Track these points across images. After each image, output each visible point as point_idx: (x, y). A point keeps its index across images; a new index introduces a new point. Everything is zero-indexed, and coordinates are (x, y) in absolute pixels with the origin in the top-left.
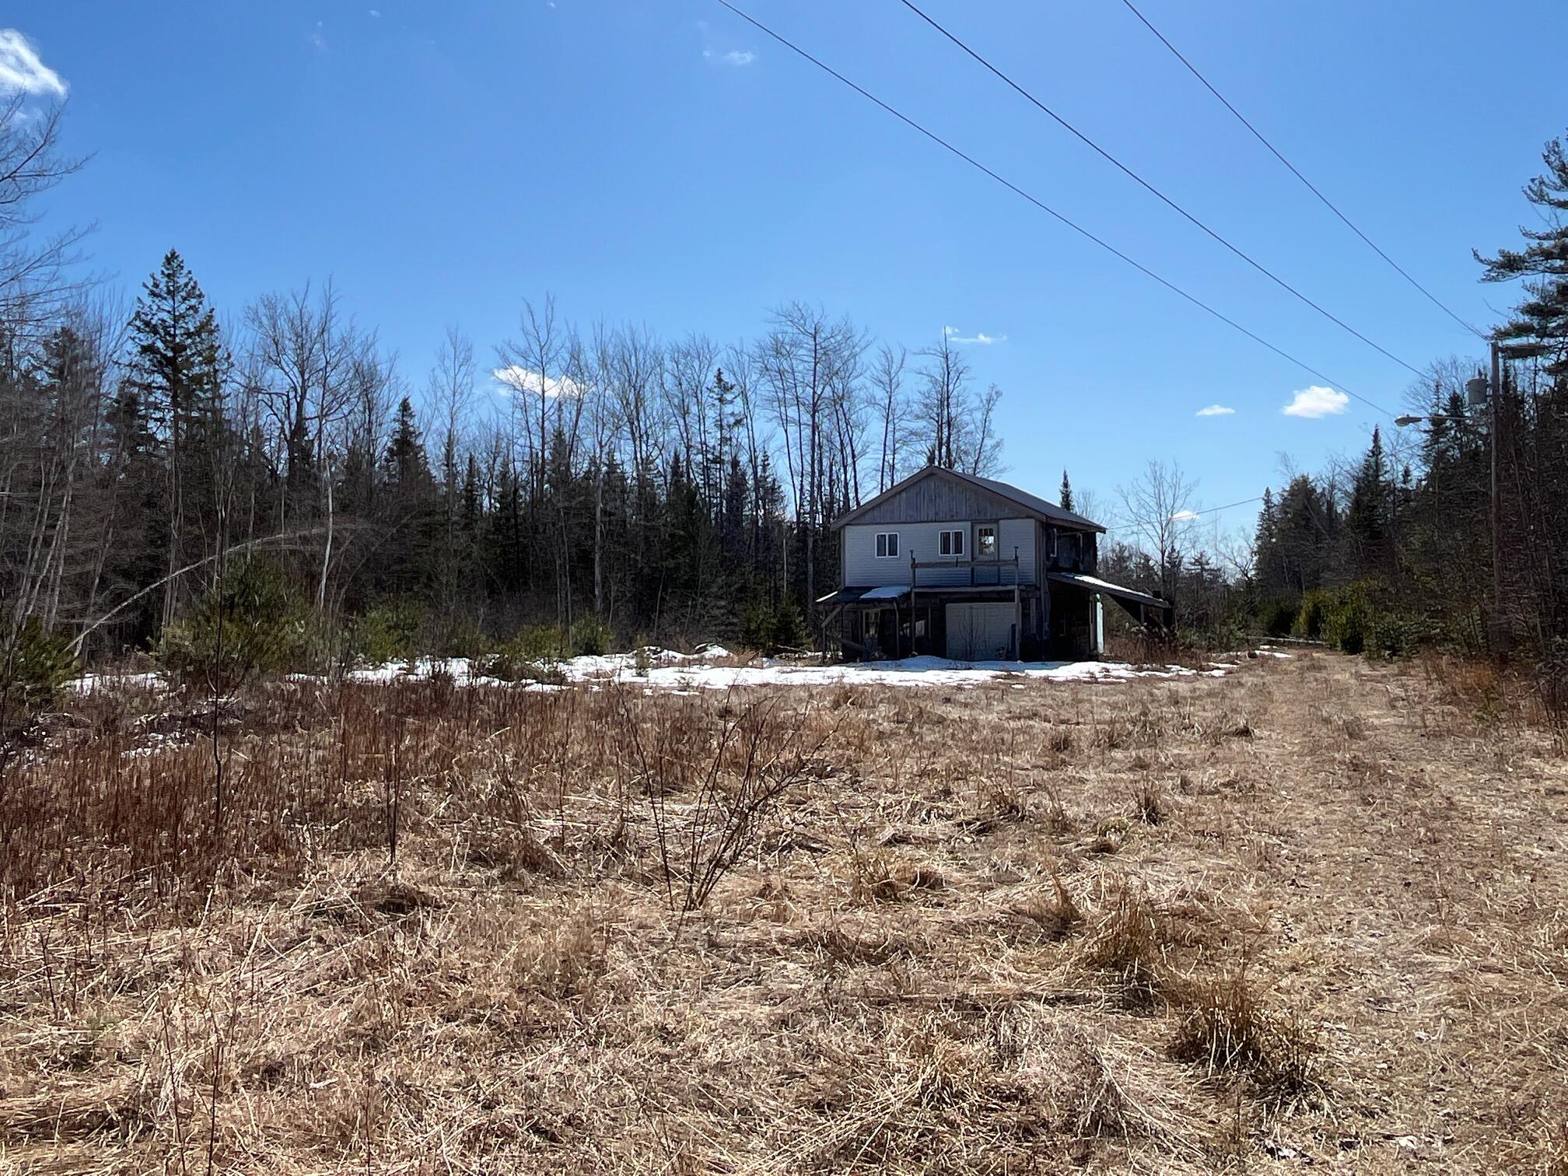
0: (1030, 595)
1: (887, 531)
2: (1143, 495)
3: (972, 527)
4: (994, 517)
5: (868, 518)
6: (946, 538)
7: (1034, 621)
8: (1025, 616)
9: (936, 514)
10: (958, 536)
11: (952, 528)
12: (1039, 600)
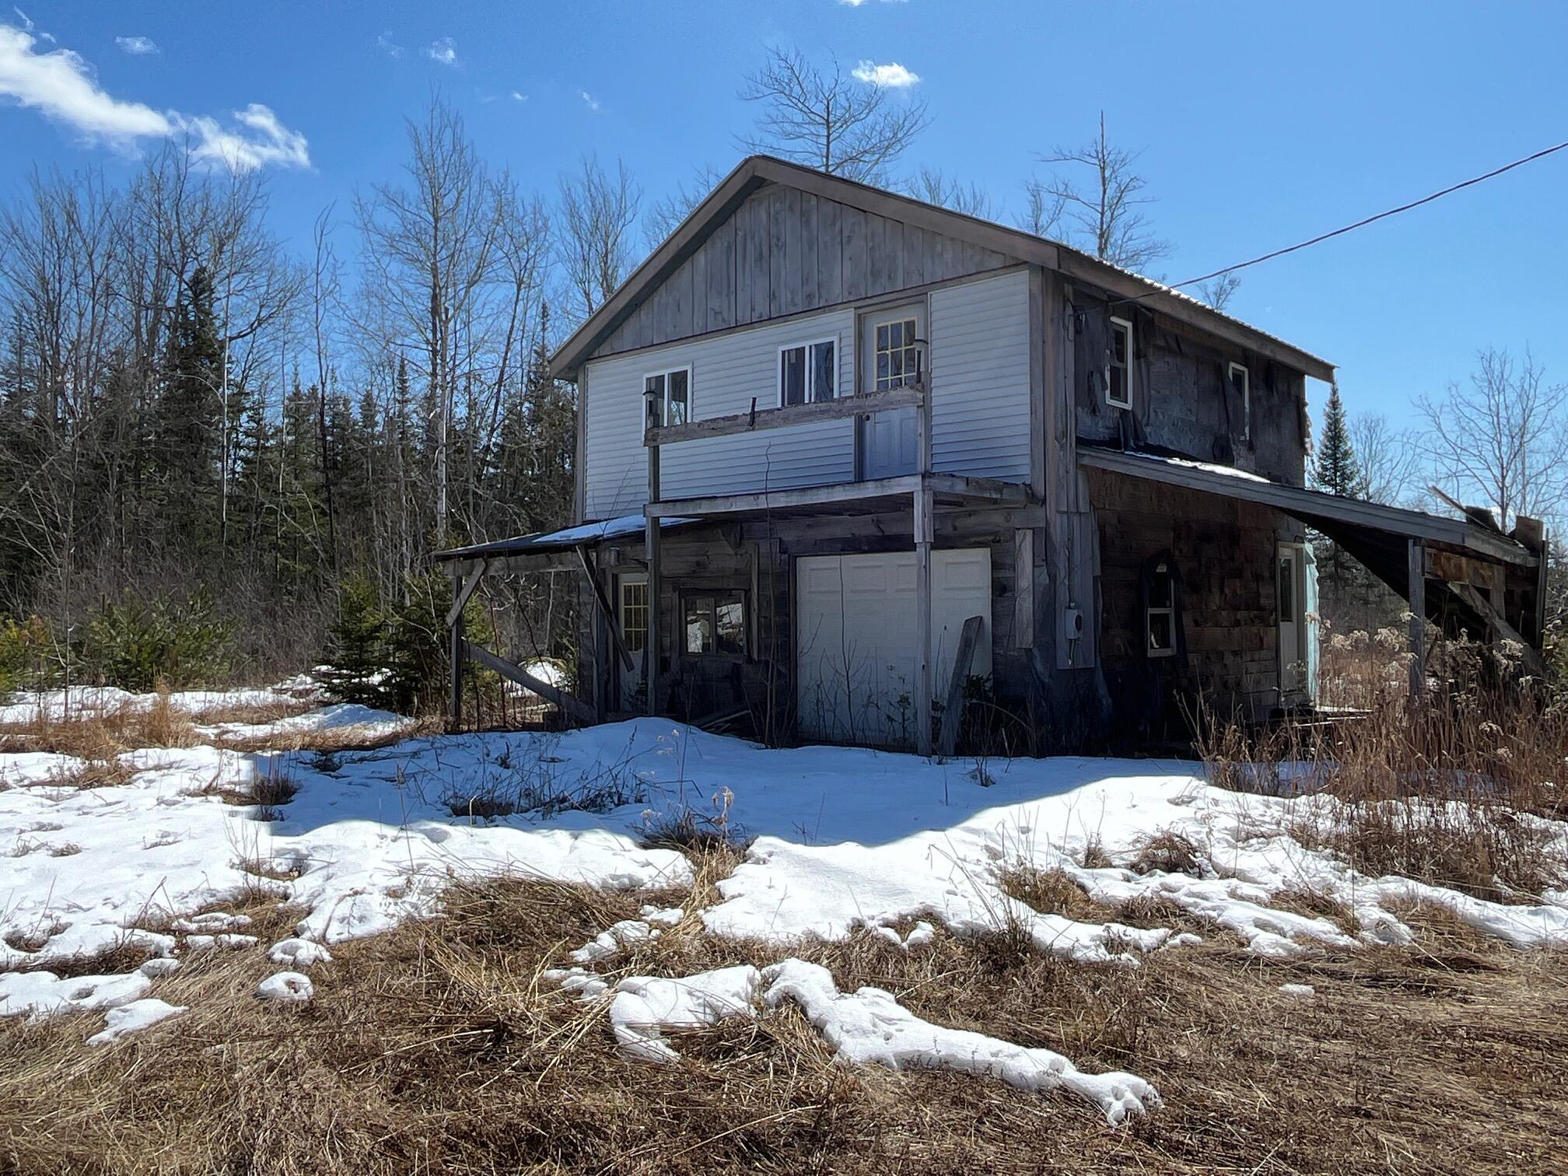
0: (1017, 520)
1: (663, 363)
2: (1467, 411)
3: (860, 320)
4: (916, 281)
5: (629, 332)
6: (794, 364)
7: (1025, 606)
8: (1001, 589)
9: (772, 297)
10: (826, 353)
11: (806, 334)
12: (1043, 536)
